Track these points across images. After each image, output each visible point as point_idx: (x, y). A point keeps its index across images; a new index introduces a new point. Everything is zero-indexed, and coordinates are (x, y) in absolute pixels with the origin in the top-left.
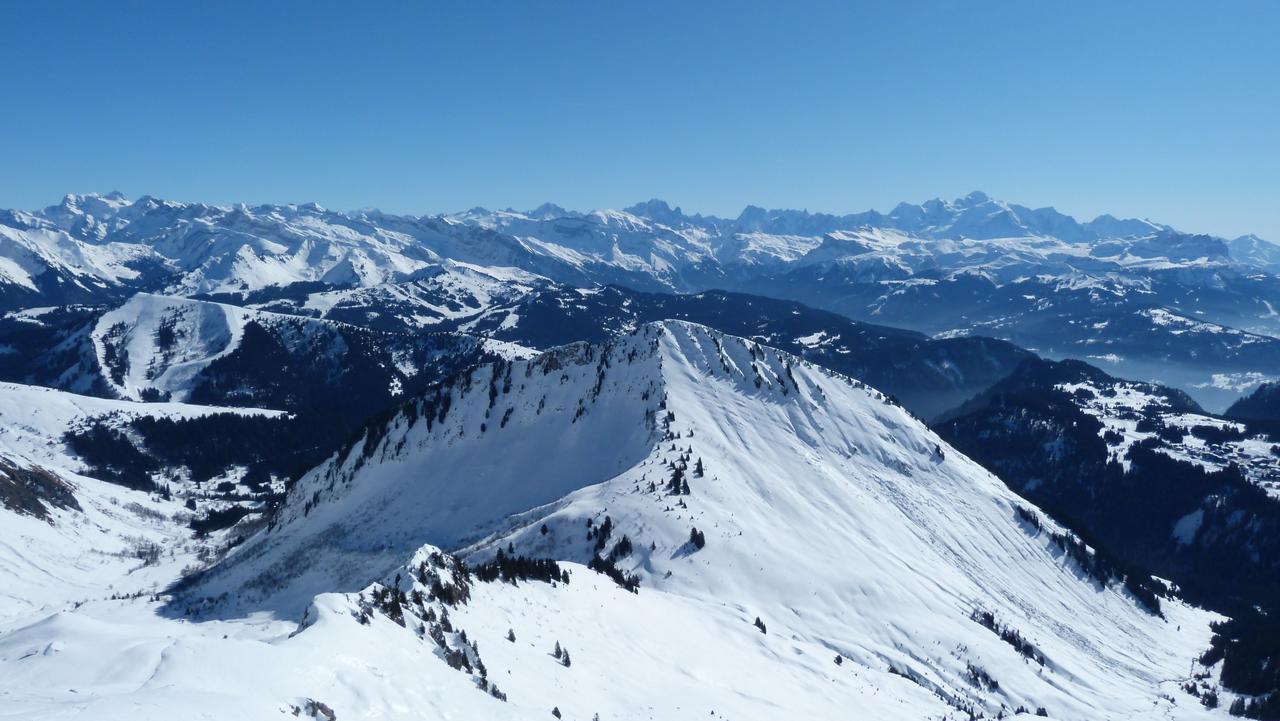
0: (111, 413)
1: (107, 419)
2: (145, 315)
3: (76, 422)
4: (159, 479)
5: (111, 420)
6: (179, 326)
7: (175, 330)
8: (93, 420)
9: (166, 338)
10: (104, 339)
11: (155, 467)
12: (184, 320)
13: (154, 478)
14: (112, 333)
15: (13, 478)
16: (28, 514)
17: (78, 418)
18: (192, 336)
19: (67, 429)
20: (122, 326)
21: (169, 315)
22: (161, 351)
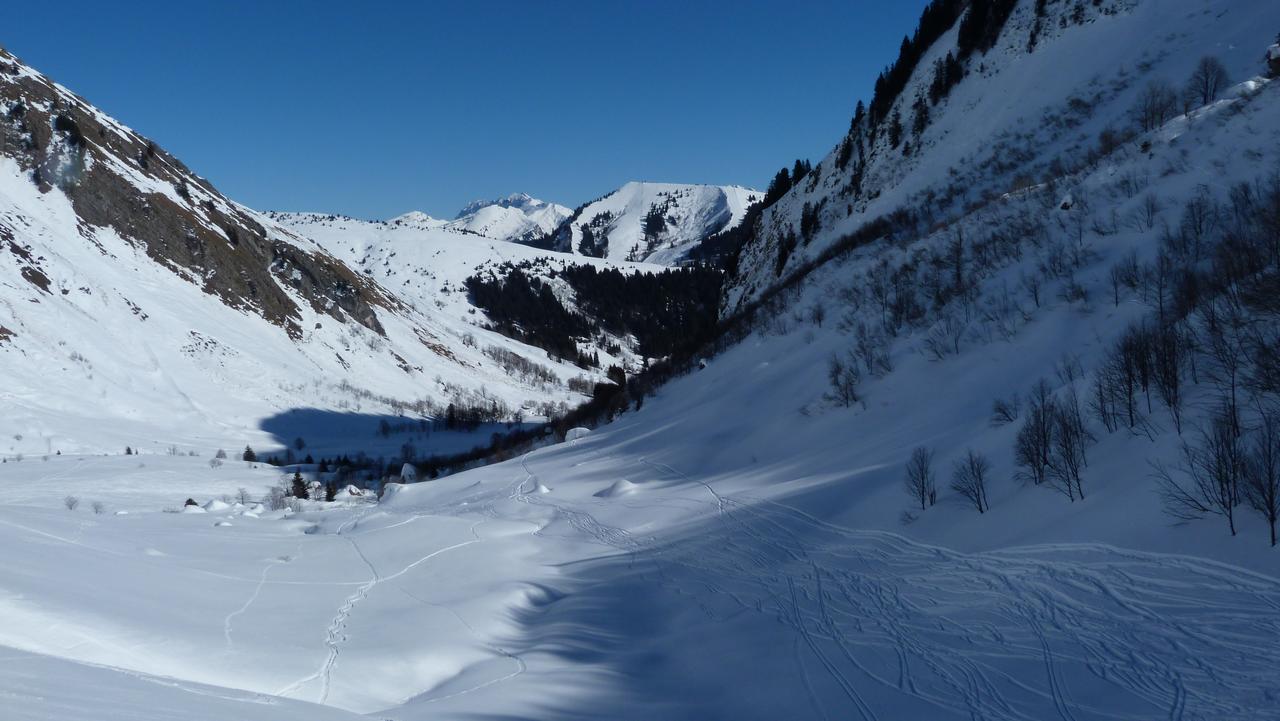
0: (537, 260)
1: (529, 267)
2: (636, 203)
3: (487, 268)
4: (586, 348)
5: (534, 268)
6: (672, 212)
7: (666, 217)
8: (511, 266)
9: (654, 224)
10: (585, 228)
11: (586, 332)
12: (677, 206)
13: (580, 346)
14: (596, 221)
15: (234, 241)
16: (248, 308)
17: (492, 263)
18: (685, 224)
19: (473, 274)
20: (607, 216)
21: (660, 201)
22: (646, 239)
